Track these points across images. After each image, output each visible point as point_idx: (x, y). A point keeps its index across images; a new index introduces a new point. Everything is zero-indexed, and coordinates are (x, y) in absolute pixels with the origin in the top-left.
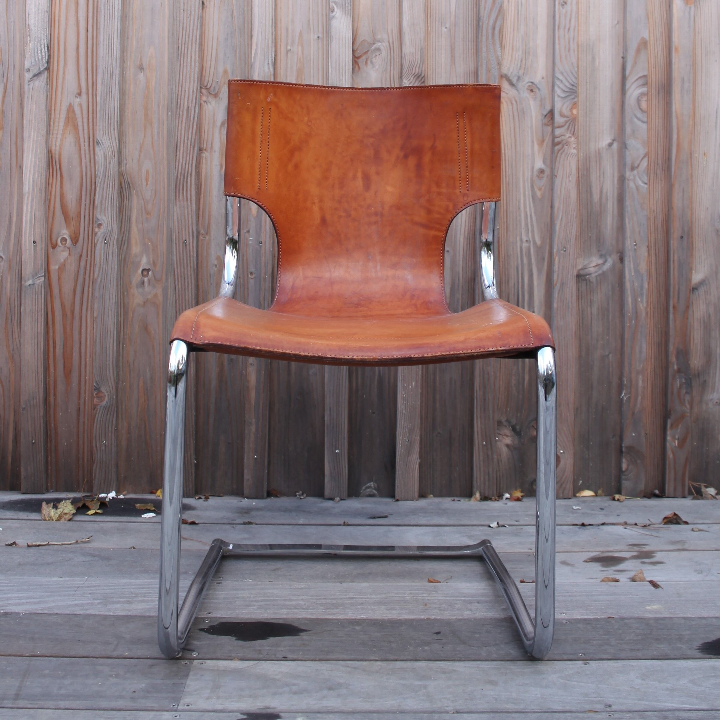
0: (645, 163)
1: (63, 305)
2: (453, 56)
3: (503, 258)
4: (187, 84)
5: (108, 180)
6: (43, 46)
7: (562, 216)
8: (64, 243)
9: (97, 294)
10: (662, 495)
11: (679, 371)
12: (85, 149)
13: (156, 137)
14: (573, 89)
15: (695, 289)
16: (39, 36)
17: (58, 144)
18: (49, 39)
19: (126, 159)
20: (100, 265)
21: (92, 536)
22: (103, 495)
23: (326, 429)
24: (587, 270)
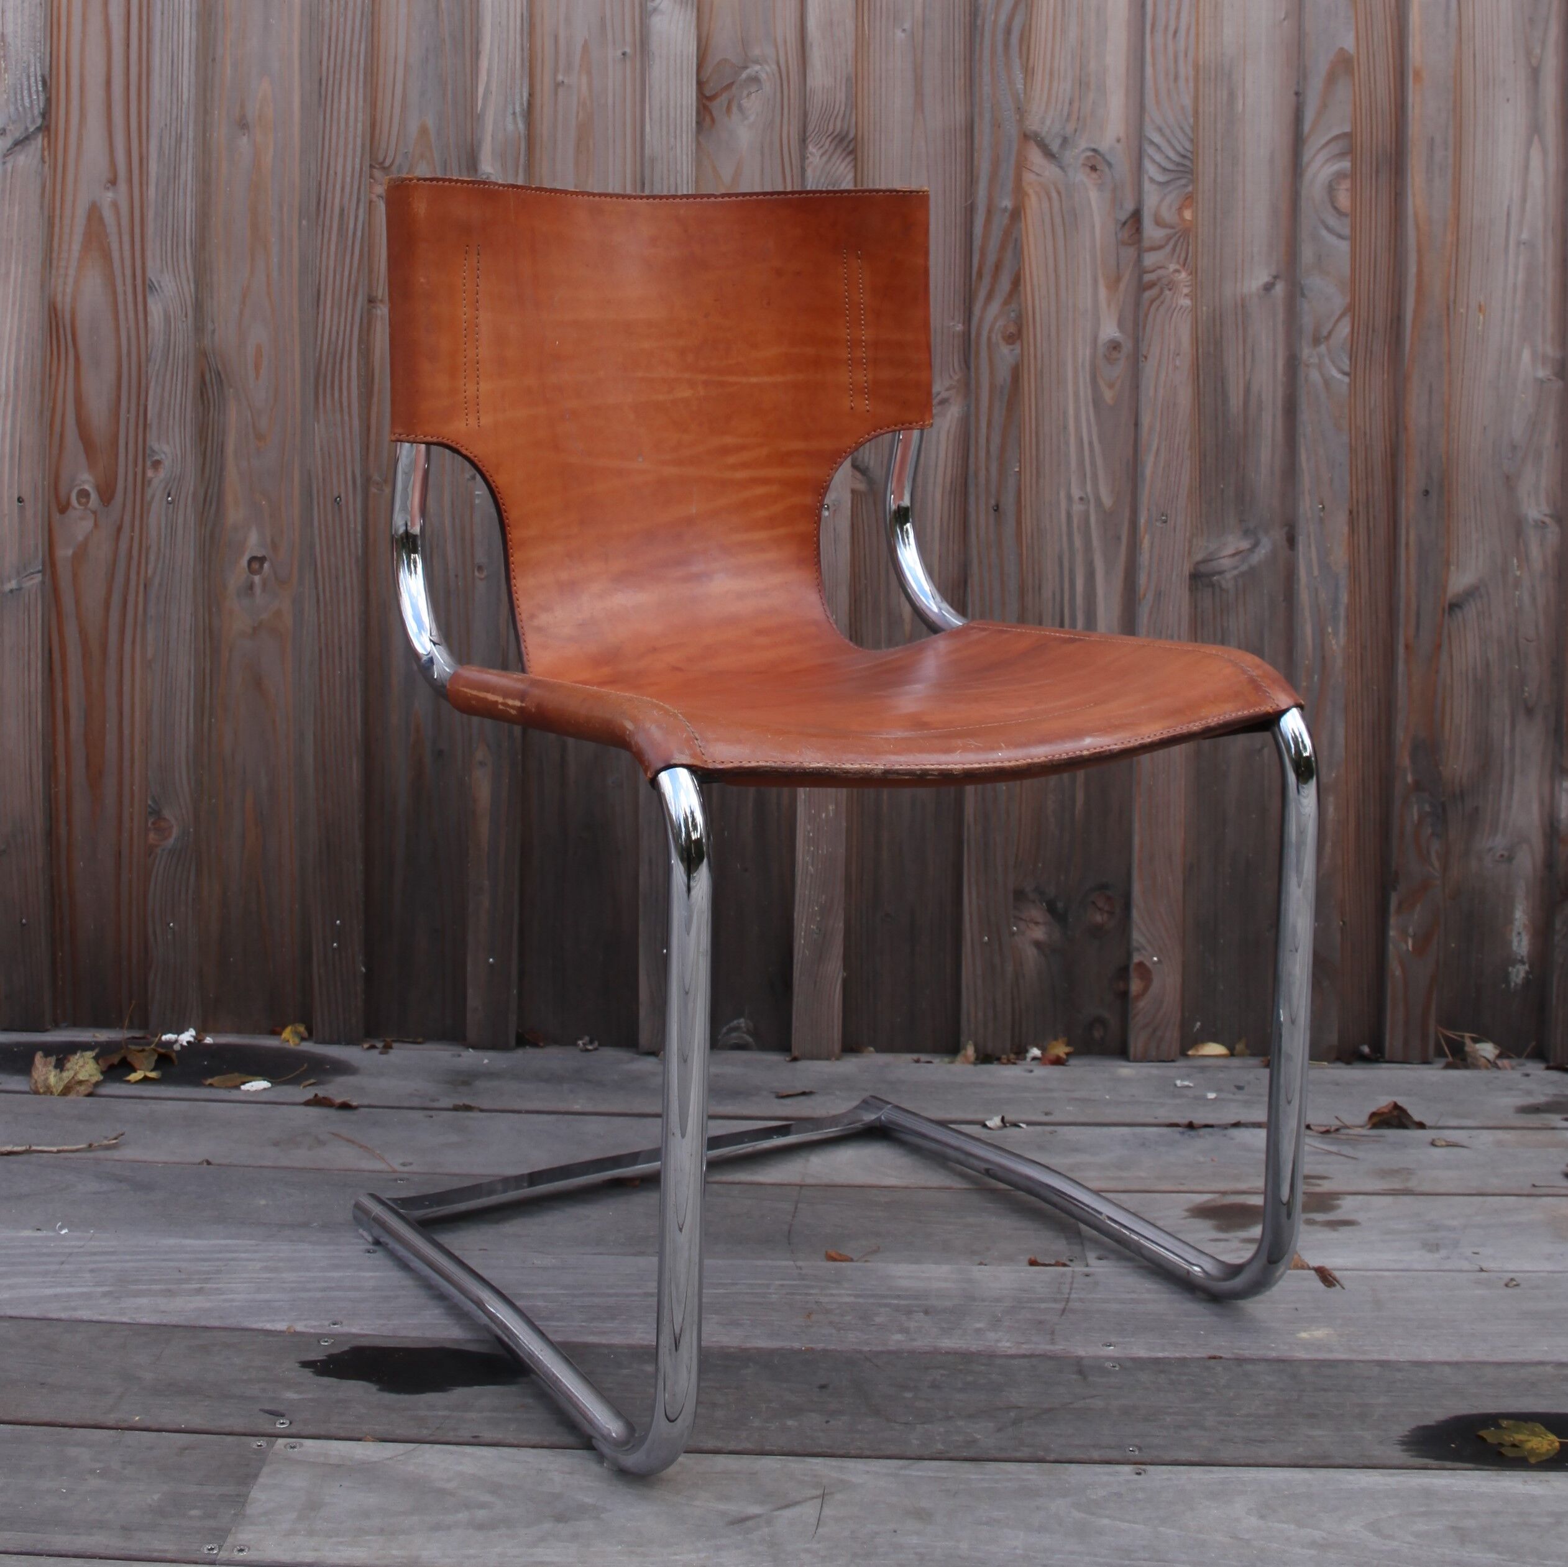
0: (1344, 329)
1: (82, 631)
2: (919, 93)
3: (1029, 535)
4: (340, 160)
5: (173, 367)
6: (32, 79)
7: (1159, 446)
8: (84, 500)
9: (152, 611)
10: (1377, 1056)
11: (1418, 786)
12: (125, 301)
13: (275, 275)
14: (1183, 165)
15: (1454, 606)
16: (25, 58)
17: (69, 290)
18: (48, 63)
19: (213, 322)
20: (159, 549)
21: (122, 1135)
22: (168, 1037)
23: (640, 903)
24: (1214, 563)
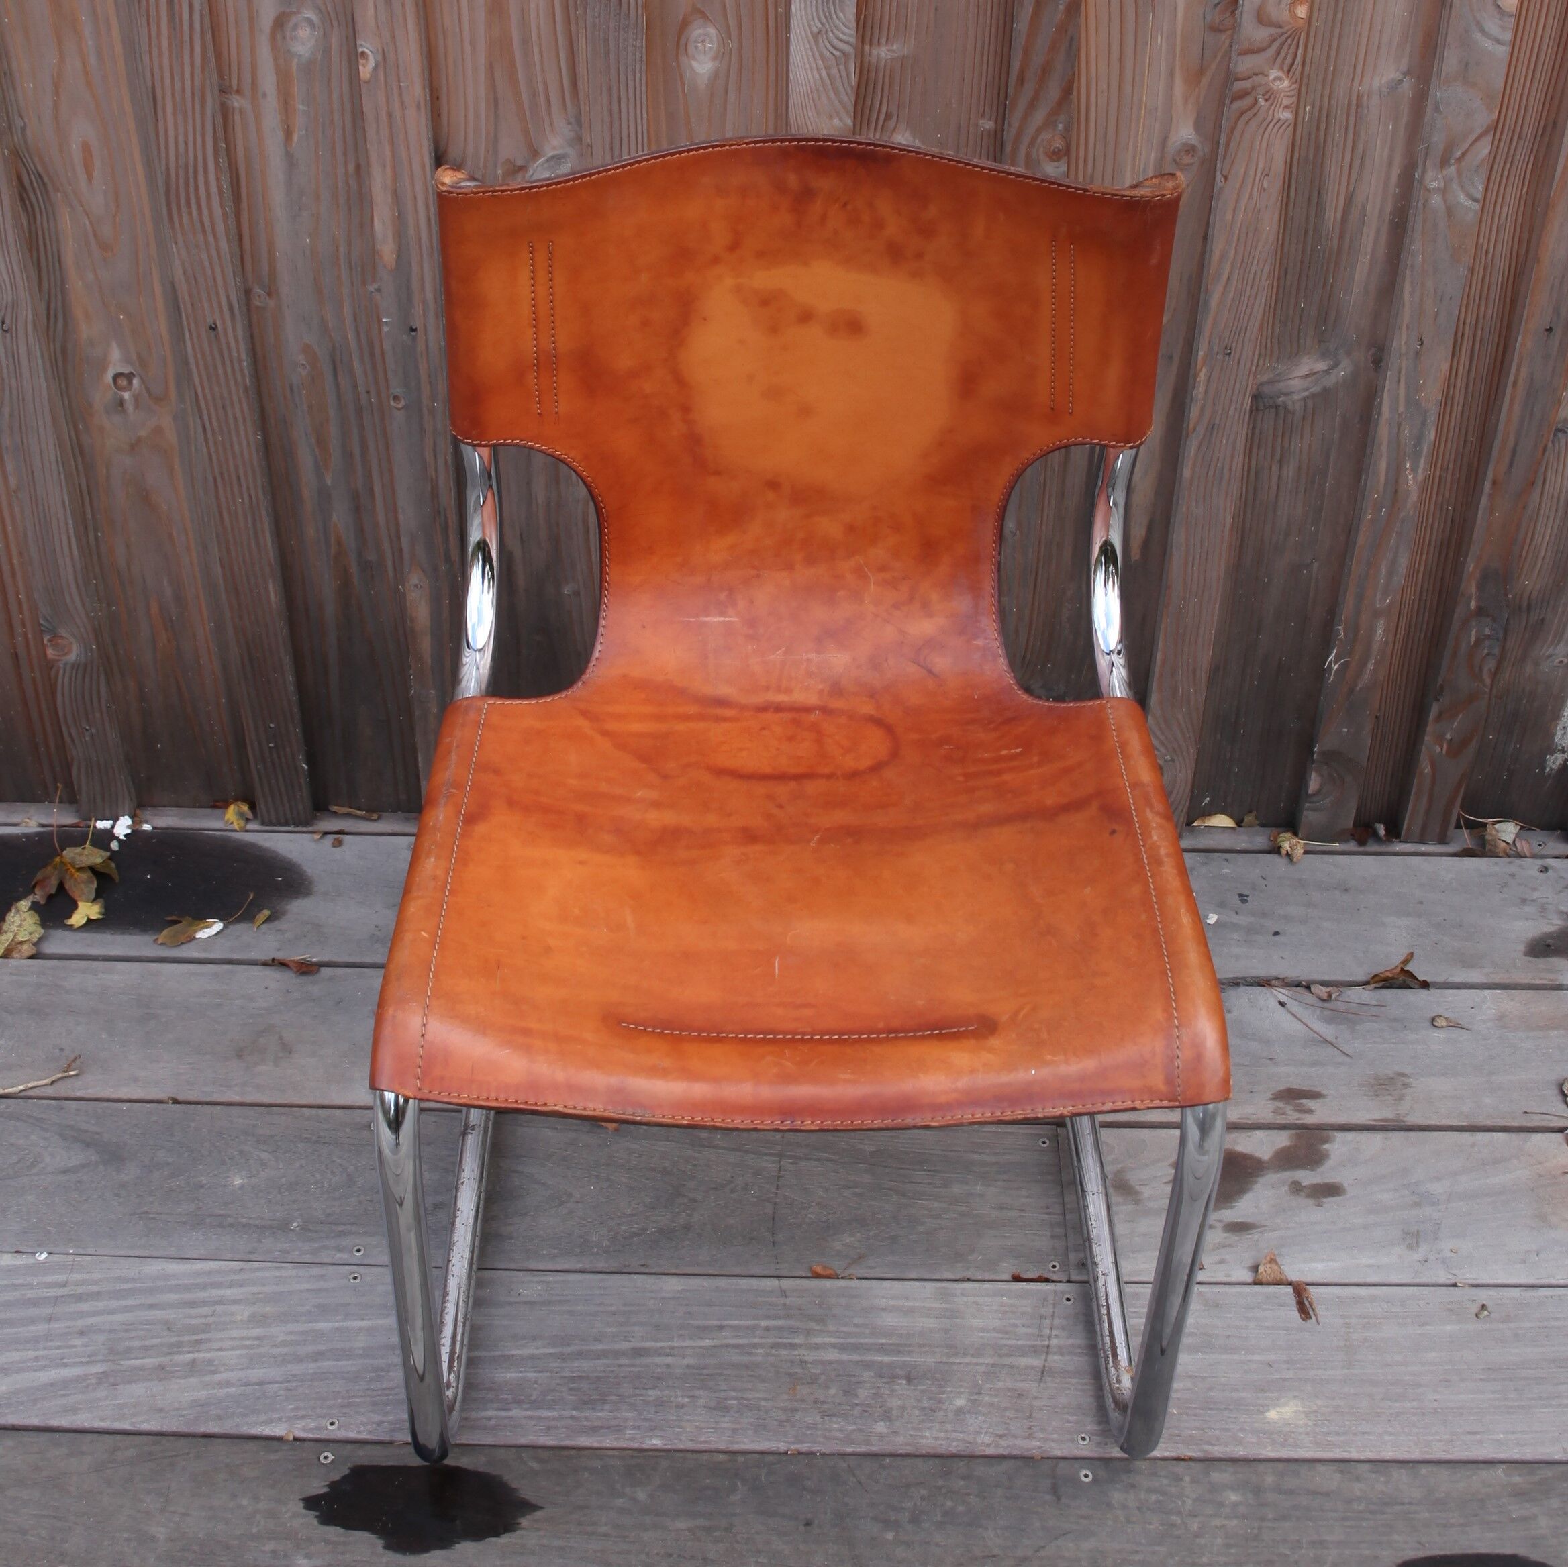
0: (1484, 149)
7: (1231, 273)
9: (7, 442)
10: (1394, 836)
11: (1480, 612)
13: (93, 60)
15: (1559, 431)
22: (103, 824)
24: (1281, 385)
